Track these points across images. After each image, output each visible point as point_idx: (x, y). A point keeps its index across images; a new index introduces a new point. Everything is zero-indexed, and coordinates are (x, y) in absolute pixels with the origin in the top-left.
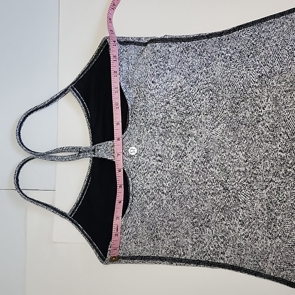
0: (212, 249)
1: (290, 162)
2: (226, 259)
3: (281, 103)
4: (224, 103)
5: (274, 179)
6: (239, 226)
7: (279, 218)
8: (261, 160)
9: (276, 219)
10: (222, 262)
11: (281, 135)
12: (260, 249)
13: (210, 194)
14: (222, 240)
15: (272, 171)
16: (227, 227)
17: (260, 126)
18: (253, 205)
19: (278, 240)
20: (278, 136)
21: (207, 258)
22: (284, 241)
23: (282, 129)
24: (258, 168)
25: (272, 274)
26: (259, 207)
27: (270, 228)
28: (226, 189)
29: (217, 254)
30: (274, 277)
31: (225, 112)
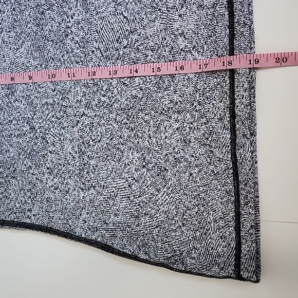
0: (18, 206)
1: (104, 89)
2: (33, 218)
3: (93, 8)
4: (27, 14)
5: (86, 112)
6: (47, 176)
7: (92, 162)
8: (71, 87)
9: (89, 165)
10: (28, 221)
11: (93, 52)
12: (72, 204)
13: (15, 136)
14: (29, 194)
15: (84, 102)
16: (34, 177)
17: (69, 41)
18: (63, 147)
19: (92, 191)
20: (91, 53)
21: (12, 217)
22: (98, 193)
23: (95, 43)
24: (68, 98)
25: (83, 236)
26: (69, 150)
27: (82, 177)
28: (32, 128)
29: (23, 211)
30: (85, 239)
31: (29, 26)
